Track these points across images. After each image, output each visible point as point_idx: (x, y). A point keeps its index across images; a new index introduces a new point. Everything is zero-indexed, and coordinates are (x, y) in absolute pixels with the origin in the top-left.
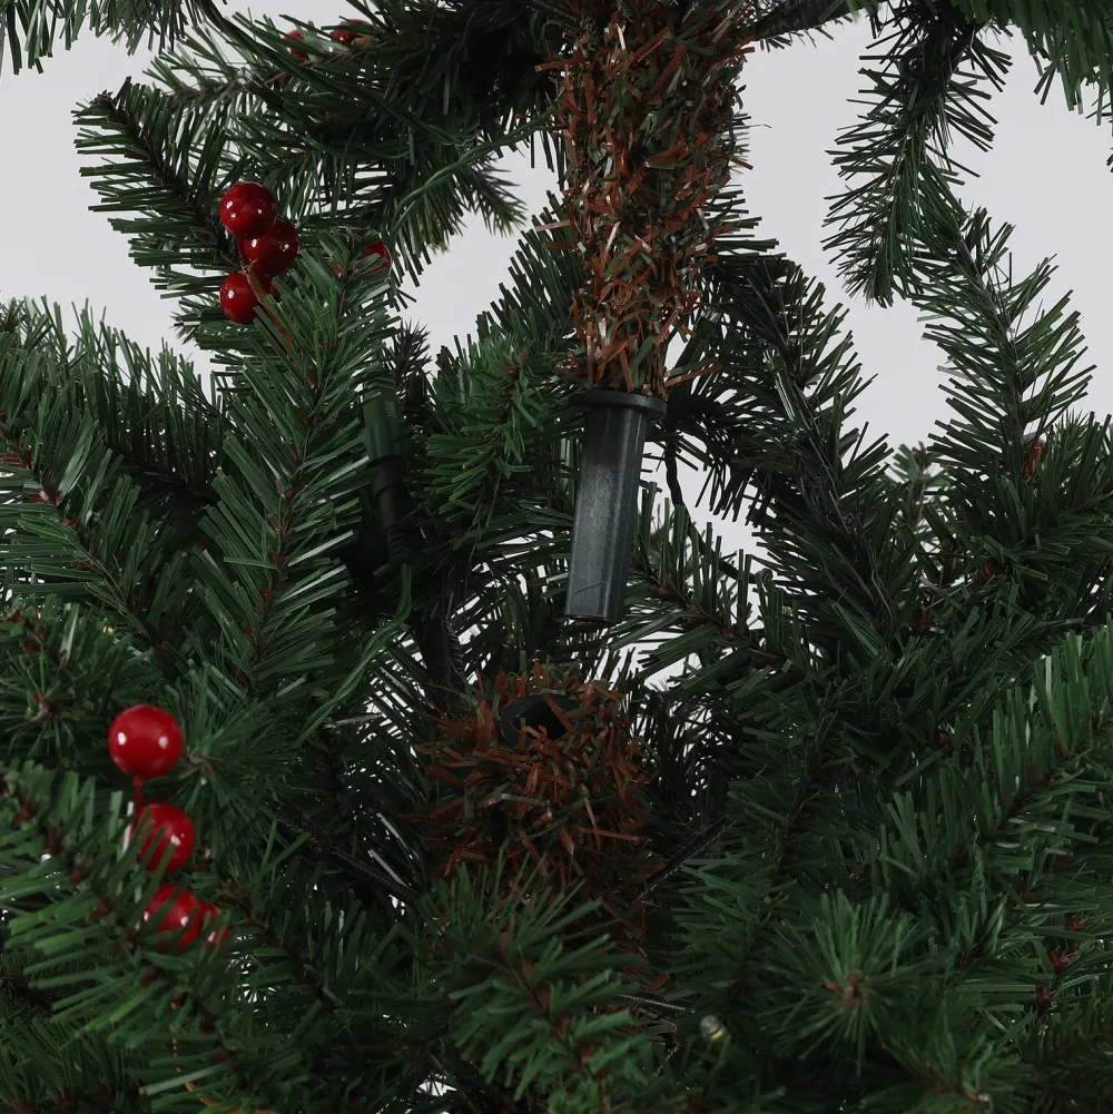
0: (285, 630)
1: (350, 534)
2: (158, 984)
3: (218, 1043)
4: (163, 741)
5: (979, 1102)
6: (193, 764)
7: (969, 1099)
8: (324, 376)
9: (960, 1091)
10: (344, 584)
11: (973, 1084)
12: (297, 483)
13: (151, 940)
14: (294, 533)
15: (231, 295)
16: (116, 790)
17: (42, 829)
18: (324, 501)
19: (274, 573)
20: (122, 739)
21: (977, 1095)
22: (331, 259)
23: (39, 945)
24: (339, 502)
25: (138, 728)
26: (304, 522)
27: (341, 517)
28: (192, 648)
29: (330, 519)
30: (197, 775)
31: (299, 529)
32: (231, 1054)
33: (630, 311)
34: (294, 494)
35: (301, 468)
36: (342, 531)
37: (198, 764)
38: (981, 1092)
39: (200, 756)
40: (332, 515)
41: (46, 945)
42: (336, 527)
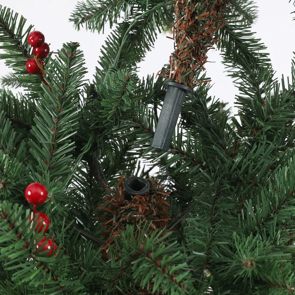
0: (58, 162)
1: (76, 132)
2: (42, 267)
3: (58, 284)
4: (42, 193)
5: (291, 290)
6: (49, 198)
7: (288, 289)
8: (66, 86)
9: (285, 287)
10: (75, 147)
11: (289, 284)
12: (59, 118)
13: (40, 253)
14: (59, 133)
15: (29, 66)
16: (28, 209)
17: (9, 222)
18: (67, 123)
19: (53, 145)
20: (29, 193)
21: (291, 288)
22: (66, 52)
23: (10, 256)
24: (72, 123)
25: (34, 190)
26: (61, 129)
27: (73, 127)
28: (29, 169)
29: (70, 128)
30: (50, 201)
31: (60, 132)
32: (62, 287)
33: (185, 60)
34: (58, 122)
35: (60, 114)
36: (74, 131)
37: (50, 198)
38: (292, 287)
39: (50, 196)
40: (70, 127)
41: (12, 256)
42: (72, 130)
